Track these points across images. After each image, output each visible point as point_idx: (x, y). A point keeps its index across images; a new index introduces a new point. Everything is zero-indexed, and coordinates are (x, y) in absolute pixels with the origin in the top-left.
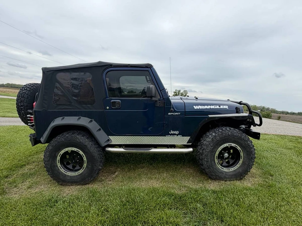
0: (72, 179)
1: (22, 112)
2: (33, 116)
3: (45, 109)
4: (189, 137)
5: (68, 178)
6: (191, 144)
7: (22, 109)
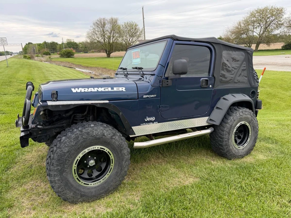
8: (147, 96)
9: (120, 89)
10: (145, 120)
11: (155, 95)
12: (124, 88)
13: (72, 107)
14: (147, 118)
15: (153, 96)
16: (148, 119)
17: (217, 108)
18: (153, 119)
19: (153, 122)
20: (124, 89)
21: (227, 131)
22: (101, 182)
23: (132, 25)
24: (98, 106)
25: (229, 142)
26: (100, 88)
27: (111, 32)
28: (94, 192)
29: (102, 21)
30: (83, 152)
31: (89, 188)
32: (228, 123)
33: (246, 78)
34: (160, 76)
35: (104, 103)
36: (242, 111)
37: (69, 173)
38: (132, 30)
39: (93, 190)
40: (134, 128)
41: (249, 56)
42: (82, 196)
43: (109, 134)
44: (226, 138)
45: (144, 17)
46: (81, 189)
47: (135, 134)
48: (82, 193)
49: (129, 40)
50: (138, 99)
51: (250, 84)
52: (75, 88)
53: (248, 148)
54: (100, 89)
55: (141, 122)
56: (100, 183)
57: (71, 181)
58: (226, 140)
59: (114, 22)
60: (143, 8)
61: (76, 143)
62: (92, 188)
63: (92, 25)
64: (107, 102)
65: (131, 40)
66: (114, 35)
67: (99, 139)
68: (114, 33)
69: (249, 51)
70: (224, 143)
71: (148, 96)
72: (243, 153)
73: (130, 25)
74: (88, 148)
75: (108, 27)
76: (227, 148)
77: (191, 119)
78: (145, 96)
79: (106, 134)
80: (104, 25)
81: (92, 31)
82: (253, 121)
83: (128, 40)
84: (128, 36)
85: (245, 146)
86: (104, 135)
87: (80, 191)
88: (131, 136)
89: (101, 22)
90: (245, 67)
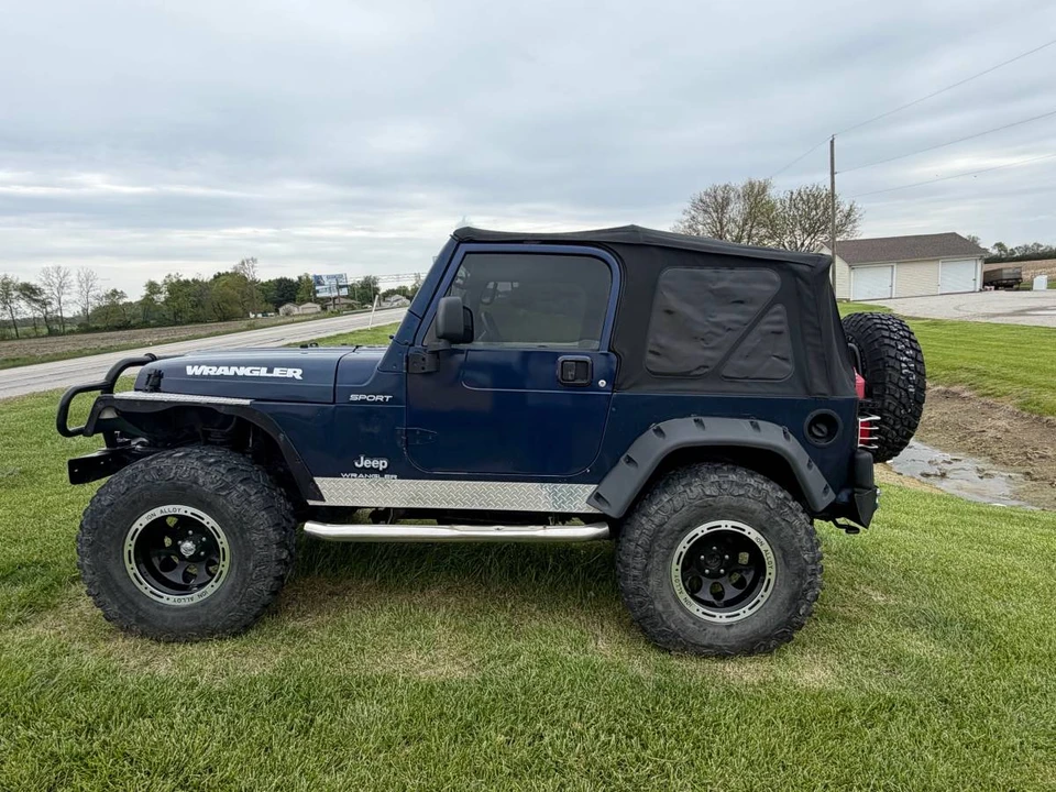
8: (361, 397)
9: (290, 373)
10: (356, 464)
11: (388, 397)
12: (299, 371)
13: (161, 408)
14: (362, 458)
15: (381, 398)
16: (364, 463)
17: (630, 460)
18: (382, 464)
19: (382, 473)
20: (298, 374)
21: (640, 543)
22: (194, 601)
23: (816, 198)
24: (222, 410)
25: (647, 583)
26: (242, 368)
27: (745, 224)
28: (169, 619)
29: (720, 192)
30: (150, 513)
31: (162, 607)
32: (647, 516)
33: (783, 363)
34: (406, 344)
35: (237, 406)
36: (717, 478)
37: (113, 556)
38: (814, 213)
39: (170, 615)
40: (322, 483)
41: (800, 282)
42: (140, 620)
43: (212, 483)
44: (635, 568)
45: (835, 170)
46: (141, 603)
47: (324, 501)
48: (140, 613)
49: (802, 245)
50: (334, 403)
51: (807, 388)
52: (193, 365)
53: (755, 628)
54: (243, 371)
55: (341, 467)
56: (191, 602)
57: (118, 578)
58: (636, 573)
59: (755, 196)
60: (832, 142)
61: (128, 489)
62: (169, 608)
63: (688, 206)
64: (247, 402)
65: (807, 243)
66: (754, 232)
67: (183, 488)
68: (752, 227)
69: (800, 267)
70: (631, 584)
71: (365, 397)
72: (724, 640)
73: (809, 199)
74: (162, 508)
75: (736, 210)
76: (641, 604)
77: (523, 481)
78: (354, 397)
79: (201, 481)
80: (722, 206)
81: (687, 224)
82: (776, 528)
83: (799, 243)
84: (798, 232)
85: (742, 616)
86: (196, 483)
87: (137, 607)
88: (311, 503)
89: (715, 197)
90: (779, 322)
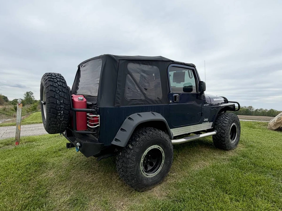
0: (154, 180)
1: (60, 113)
2: (99, 116)
3: (119, 105)
4: (212, 122)
5: (151, 181)
6: (213, 128)
7: (61, 108)
